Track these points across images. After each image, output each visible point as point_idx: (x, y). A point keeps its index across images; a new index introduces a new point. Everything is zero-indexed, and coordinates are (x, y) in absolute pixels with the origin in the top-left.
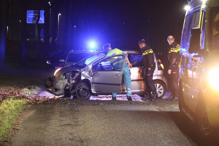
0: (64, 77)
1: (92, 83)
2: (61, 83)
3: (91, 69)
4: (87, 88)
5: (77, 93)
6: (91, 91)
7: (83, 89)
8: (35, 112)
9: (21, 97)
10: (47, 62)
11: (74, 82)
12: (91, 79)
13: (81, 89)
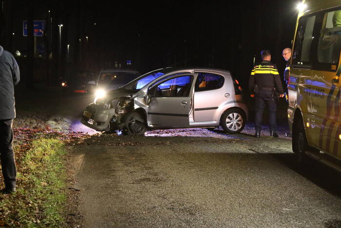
0: (110, 106)
1: (149, 113)
2: (106, 114)
3: (146, 94)
4: (142, 121)
5: (128, 126)
6: (146, 124)
7: (137, 121)
8: (85, 157)
9: (54, 134)
10: (63, 84)
11: (123, 112)
12: (146, 108)
13: (133, 121)
